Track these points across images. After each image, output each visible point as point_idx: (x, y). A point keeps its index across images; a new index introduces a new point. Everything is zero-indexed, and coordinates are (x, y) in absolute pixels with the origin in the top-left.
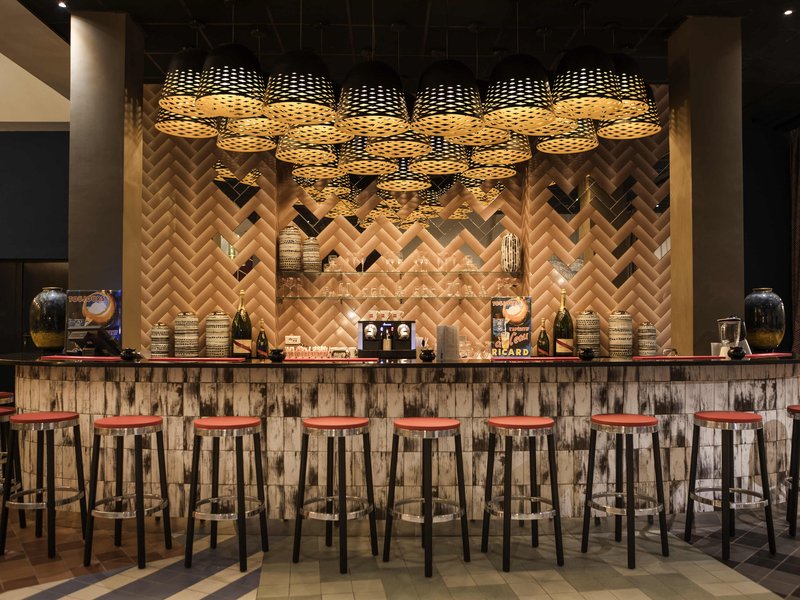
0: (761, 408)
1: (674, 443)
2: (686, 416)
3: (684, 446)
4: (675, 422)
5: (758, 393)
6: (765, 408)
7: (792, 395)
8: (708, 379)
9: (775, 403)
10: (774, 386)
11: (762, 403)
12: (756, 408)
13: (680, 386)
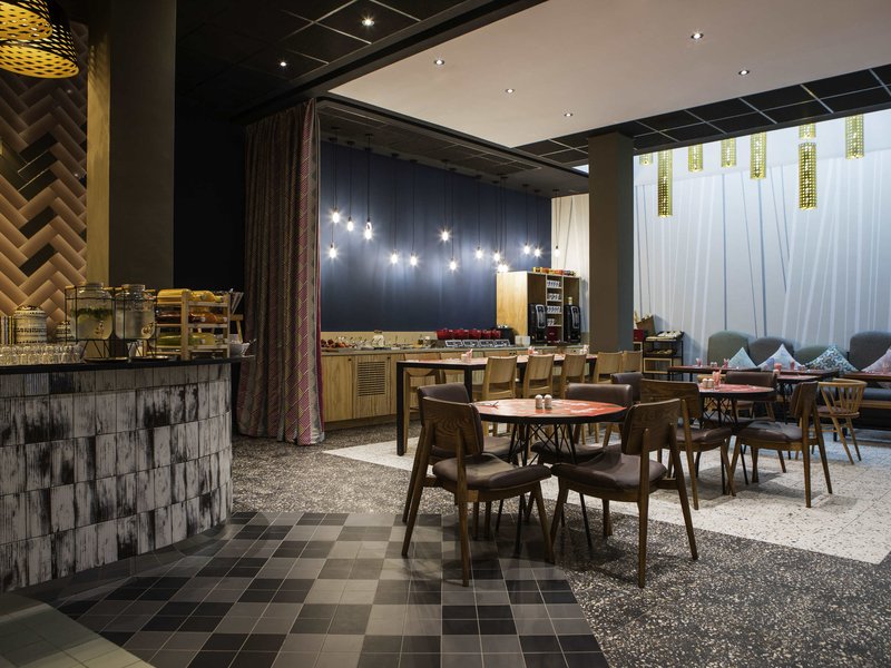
0: (179, 420)
1: (57, 480)
2: (75, 441)
3: (73, 482)
4: (59, 450)
5: (175, 402)
6: (183, 420)
7: (218, 402)
8: (107, 389)
9: (197, 413)
10: (196, 393)
11: (181, 414)
12: (172, 421)
13: (66, 401)
